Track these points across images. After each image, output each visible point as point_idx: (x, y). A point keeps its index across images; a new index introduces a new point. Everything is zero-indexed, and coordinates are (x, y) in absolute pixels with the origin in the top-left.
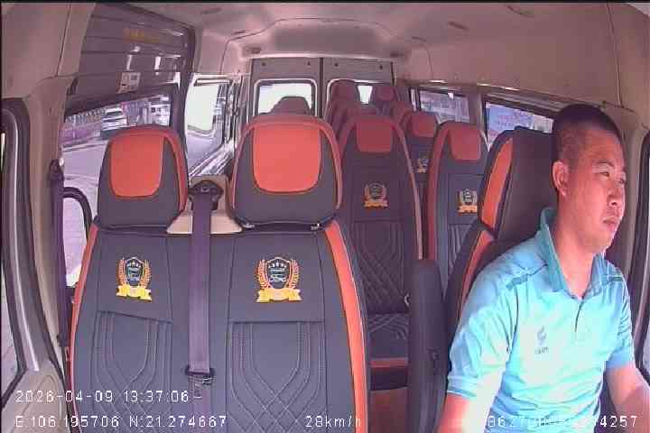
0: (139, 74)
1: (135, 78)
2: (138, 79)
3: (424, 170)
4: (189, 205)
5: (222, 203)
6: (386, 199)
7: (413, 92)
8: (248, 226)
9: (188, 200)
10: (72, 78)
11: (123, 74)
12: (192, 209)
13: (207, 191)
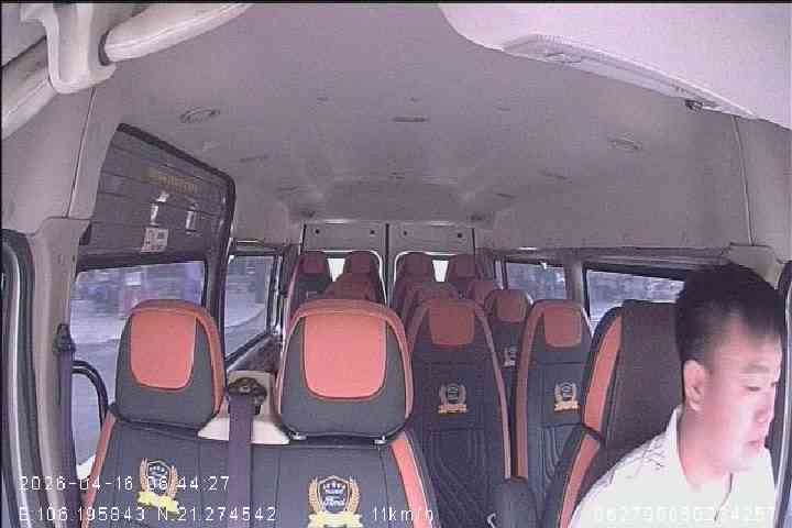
0: (166, 232)
1: (161, 236)
2: (166, 236)
3: (513, 363)
4: (225, 407)
5: (265, 408)
6: (465, 402)
7: (498, 263)
8: (298, 438)
9: (225, 401)
11: (148, 230)
12: (229, 412)
13: (248, 391)
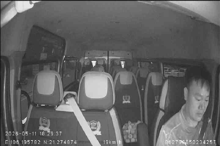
0: (46, 54)
6: (130, 100)
7: (139, 62)
8: (83, 110)
10: (24, 53)
11: (41, 54)
13: (70, 97)
